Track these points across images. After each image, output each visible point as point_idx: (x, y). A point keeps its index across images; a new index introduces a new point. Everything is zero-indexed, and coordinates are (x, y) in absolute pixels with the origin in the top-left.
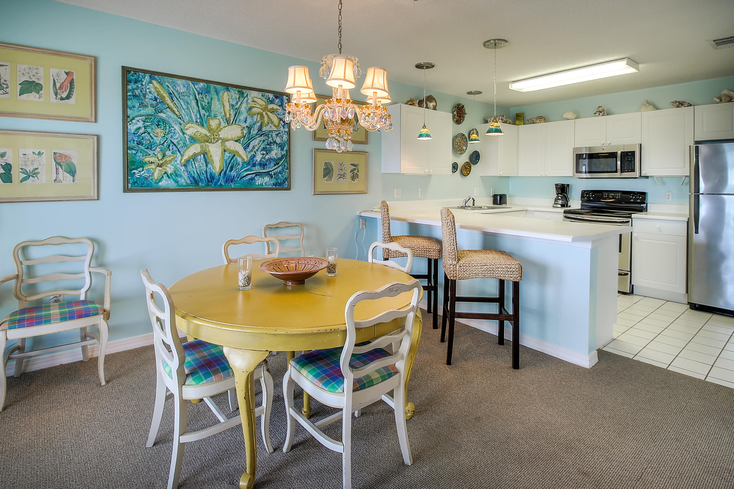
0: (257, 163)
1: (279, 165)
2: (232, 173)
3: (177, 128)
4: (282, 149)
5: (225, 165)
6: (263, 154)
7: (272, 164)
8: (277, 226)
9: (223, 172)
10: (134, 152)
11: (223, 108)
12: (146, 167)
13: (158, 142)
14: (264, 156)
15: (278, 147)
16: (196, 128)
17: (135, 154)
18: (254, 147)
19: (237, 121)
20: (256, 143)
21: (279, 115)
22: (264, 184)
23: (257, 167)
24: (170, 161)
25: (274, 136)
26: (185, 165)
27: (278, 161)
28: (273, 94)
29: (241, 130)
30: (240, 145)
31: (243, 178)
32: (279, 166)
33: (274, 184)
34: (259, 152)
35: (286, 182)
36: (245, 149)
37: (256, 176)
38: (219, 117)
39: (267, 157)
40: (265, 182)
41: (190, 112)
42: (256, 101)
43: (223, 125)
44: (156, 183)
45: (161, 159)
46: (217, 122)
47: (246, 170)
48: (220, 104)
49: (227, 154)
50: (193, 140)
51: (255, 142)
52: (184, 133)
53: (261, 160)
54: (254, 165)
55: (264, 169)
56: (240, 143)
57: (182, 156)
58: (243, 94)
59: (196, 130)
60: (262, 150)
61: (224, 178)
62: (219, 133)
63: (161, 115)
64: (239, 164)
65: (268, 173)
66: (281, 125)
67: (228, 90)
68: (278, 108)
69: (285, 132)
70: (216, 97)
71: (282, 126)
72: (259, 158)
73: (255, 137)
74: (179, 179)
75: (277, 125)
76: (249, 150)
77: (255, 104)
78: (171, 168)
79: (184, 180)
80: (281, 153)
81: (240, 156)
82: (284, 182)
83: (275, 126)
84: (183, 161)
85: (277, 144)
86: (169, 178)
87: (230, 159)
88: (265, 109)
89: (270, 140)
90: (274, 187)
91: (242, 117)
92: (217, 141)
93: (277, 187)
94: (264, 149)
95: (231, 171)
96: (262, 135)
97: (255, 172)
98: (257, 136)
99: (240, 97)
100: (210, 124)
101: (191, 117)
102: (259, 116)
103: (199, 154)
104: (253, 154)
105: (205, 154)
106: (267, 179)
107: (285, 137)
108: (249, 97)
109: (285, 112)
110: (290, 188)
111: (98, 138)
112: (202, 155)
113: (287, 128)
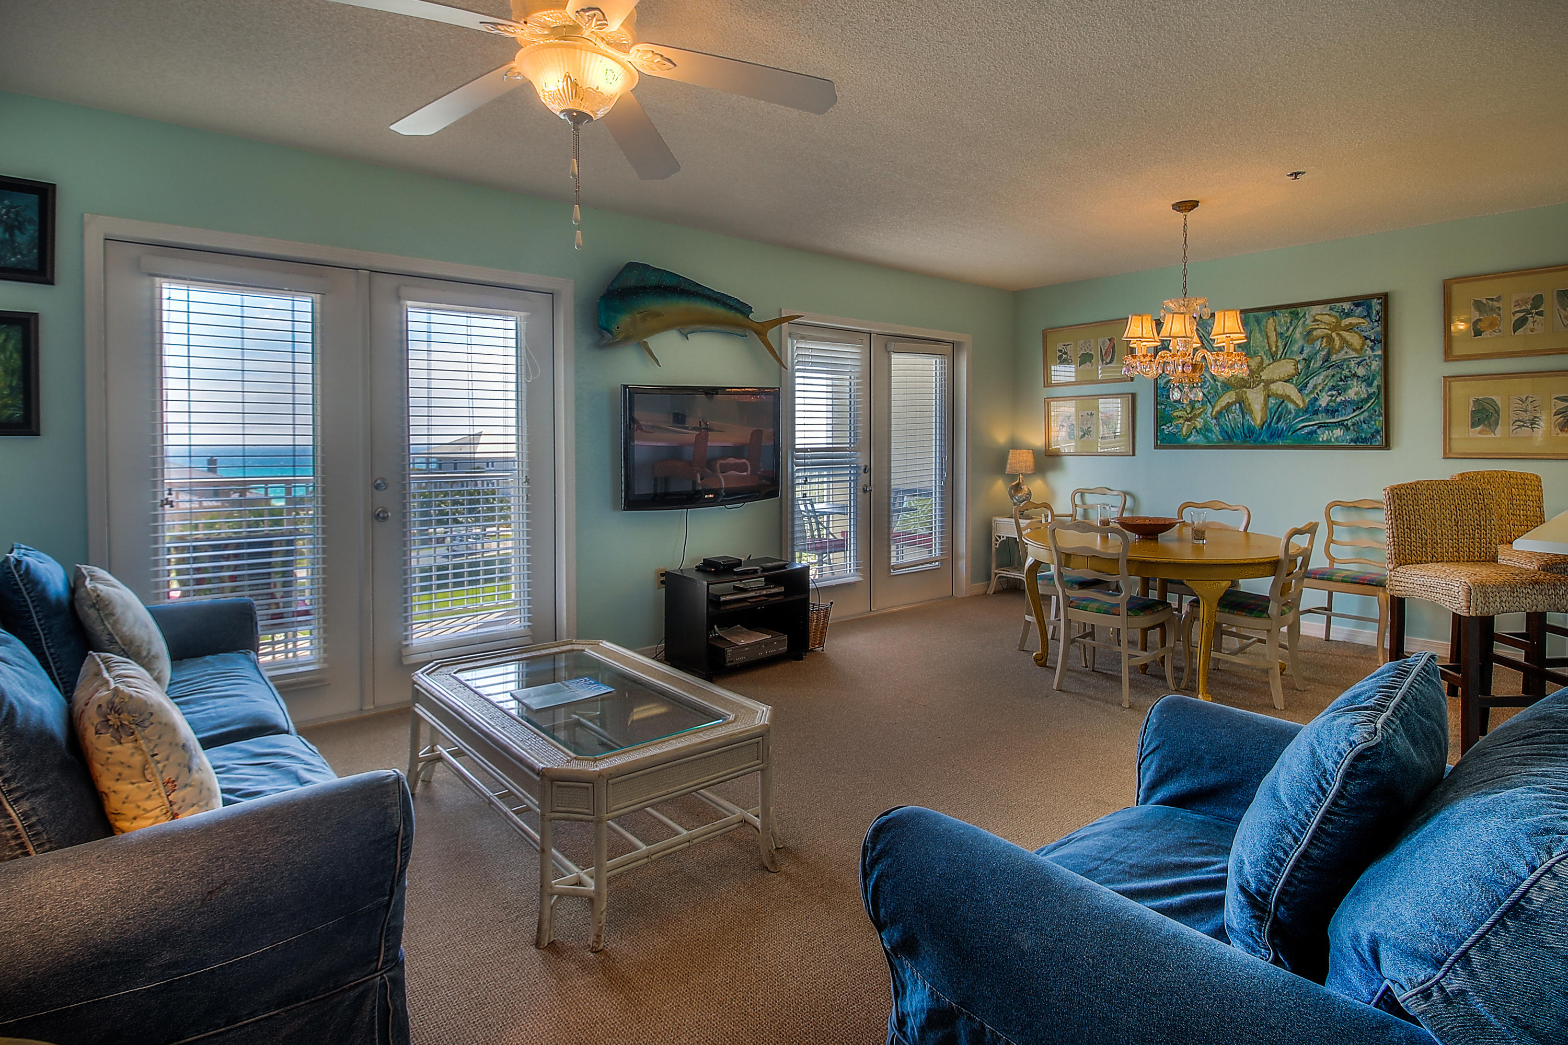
0: (1320, 409)
1: (1362, 410)
2: (1279, 425)
4: (1370, 385)
5: (1269, 416)
6: (1332, 396)
7: (1349, 410)
8: (1356, 504)
9: (1266, 424)
10: (1163, 407)
11: (1266, 340)
12: (1174, 423)
14: (1334, 398)
15: (1360, 383)
17: (1164, 409)
18: (1315, 387)
19: (1288, 354)
20: (1320, 381)
21: (1363, 331)
22: (1333, 440)
23: (1320, 415)
24: (1200, 414)
25: (1352, 366)
26: (1216, 418)
27: (1360, 404)
28: (1350, 303)
29: (1294, 365)
30: (1292, 386)
31: (1298, 432)
32: (1363, 412)
33: (1352, 440)
34: (1324, 394)
35: (1378, 437)
36: (1300, 391)
37: (1319, 428)
38: (1261, 353)
39: (1338, 400)
40: (1335, 436)
42: (1319, 319)
43: (1266, 362)
44: (1184, 439)
45: (1190, 413)
46: (1258, 359)
47: (1302, 421)
48: (1262, 336)
49: (1272, 401)
50: (1227, 386)
51: (1318, 379)
52: (1215, 381)
53: (1328, 405)
54: (1316, 412)
55: (1334, 417)
56: (1292, 383)
57: (1213, 407)
58: (1298, 314)
61: (1267, 433)
62: (1261, 374)
64: (1290, 413)
65: (1341, 424)
66: (1366, 346)
67: (1274, 314)
68: (1361, 320)
69: (1376, 356)
70: (1257, 328)
71: (1369, 349)
72: (1324, 401)
73: (1317, 373)
74: (1210, 435)
75: (1358, 348)
76: (1306, 392)
77: (1317, 325)
78: (1200, 423)
79: (1216, 435)
80: (1367, 390)
81: (1294, 403)
82: (1373, 436)
83: (1355, 350)
84: (1214, 413)
85: (1359, 377)
86: (1198, 433)
87: (1276, 407)
88: (1336, 327)
89: (1346, 372)
90: (1352, 444)
91: (1295, 348)
92: (1258, 385)
93: (1358, 444)
94: (1333, 388)
95: (1278, 423)
96: (1330, 367)
97: (1318, 422)
98: (1322, 370)
99: (1292, 320)
100: (1249, 364)
102: (1325, 340)
103: (1234, 403)
104: (1315, 397)
105: (1241, 402)
106: (1338, 432)
107: (1376, 365)
108: (1307, 316)
109: (1376, 324)
110: (1387, 445)
111: (1134, 396)
112: (1237, 405)
113: (1379, 349)
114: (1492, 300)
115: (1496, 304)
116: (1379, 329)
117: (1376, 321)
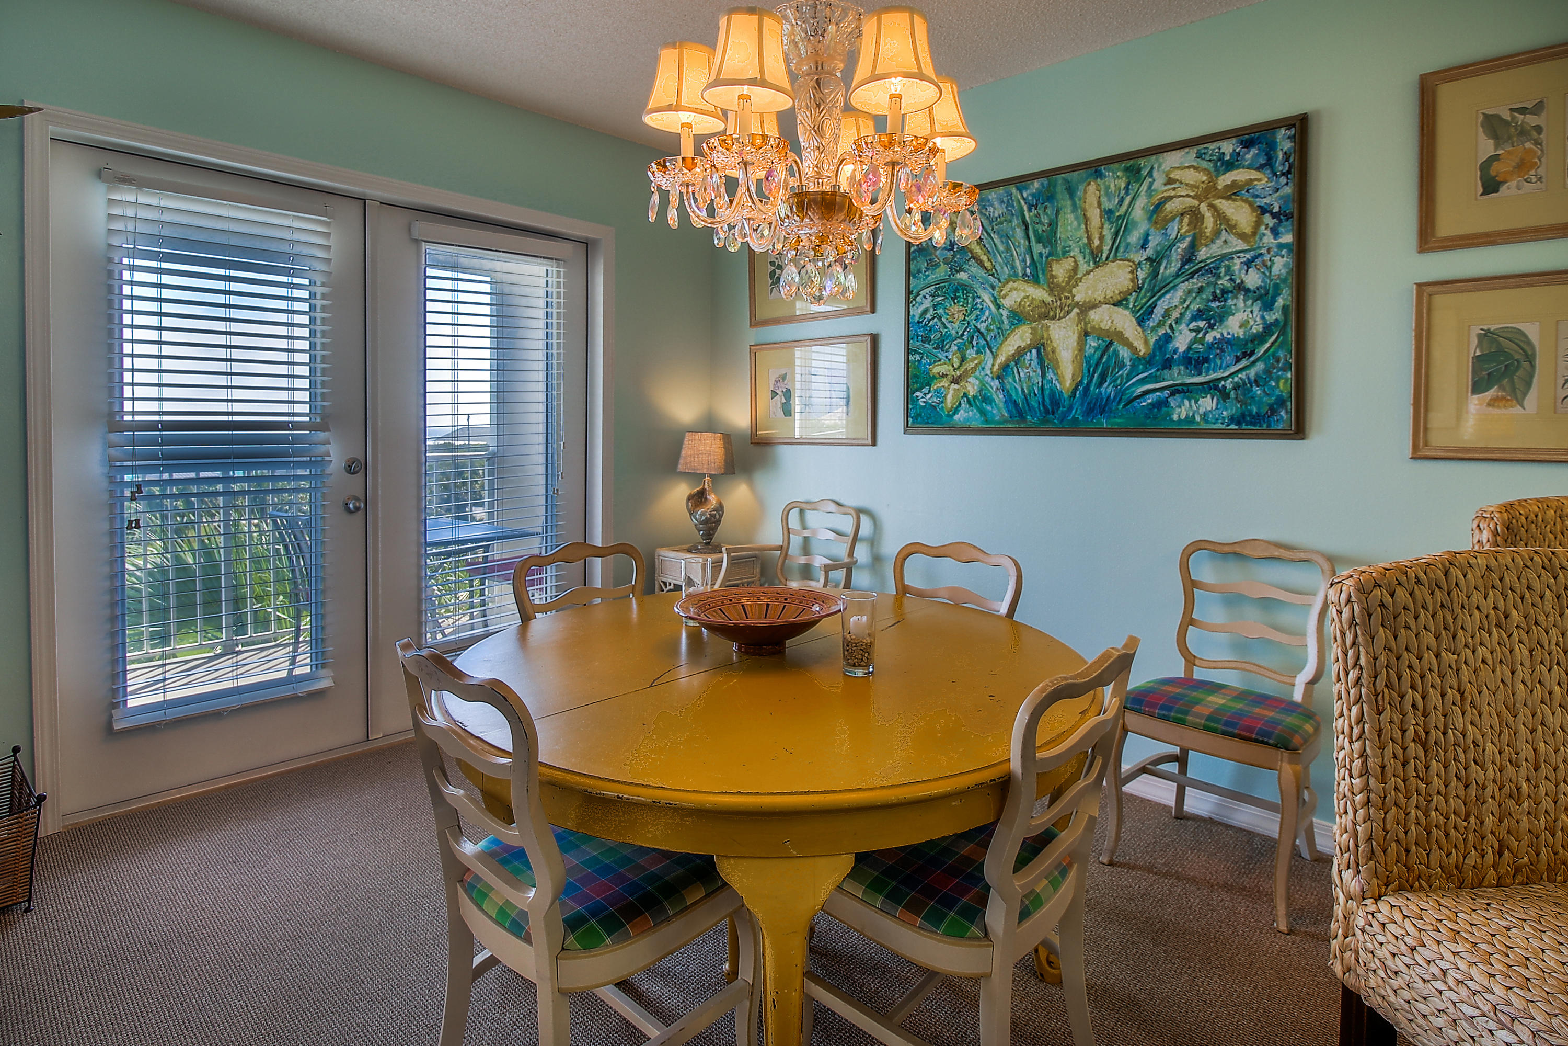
0: (1175, 356)
1: (1252, 359)
2: (1103, 390)
3: (987, 298)
4: (1268, 306)
5: (1086, 371)
6: (1198, 330)
7: (1229, 358)
8: (1237, 549)
9: (1081, 388)
10: (918, 357)
11: (1083, 226)
12: (934, 387)
13: (953, 332)
14: (1200, 335)
15: (1250, 302)
16: (1024, 291)
17: (919, 361)
18: (1167, 314)
19: (1121, 250)
20: (1176, 301)
21: (1257, 196)
22: (1198, 418)
23: (1175, 370)
24: (974, 369)
25: (1236, 268)
26: (998, 377)
27: (1249, 345)
28: (1234, 140)
29: (1132, 272)
30: (1127, 312)
31: (1135, 404)
32: (1254, 362)
33: (1232, 419)
34: (1183, 326)
35: (1283, 413)
36: (1141, 322)
37: (1172, 394)
38: (1075, 252)
39: (1209, 338)
40: (1202, 411)
41: (1012, 255)
42: (1177, 177)
43: (1083, 268)
44: (948, 416)
45: (959, 368)
46: (1068, 264)
47: (1143, 381)
48: (1077, 218)
49: (1092, 343)
50: (1017, 317)
51: (1172, 299)
52: (998, 307)
53: (1189, 348)
54: (1167, 364)
55: (1200, 374)
56: (1126, 307)
57: (995, 357)
58: (1139, 170)
59: (1023, 295)
60: (1194, 318)
61: (1082, 404)
62: (1074, 290)
63: (962, 276)
64: (1122, 365)
65: (1212, 387)
66: (1263, 227)
67: (1098, 175)
68: (1254, 175)
69: (1281, 246)
70: (1069, 203)
71: (1268, 232)
72: (1182, 341)
73: (1171, 285)
74: (989, 408)
75: (1248, 230)
76: (1151, 324)
77: (1174, 189)
78: (973, 386)
79: (998, 409)
80: (1263, 317)
81: (1129, 345)
82: (1273, 411)
83: (1242, 236)
84: (996, 367)
85: (1248, 290)
86: (970, 405)
87: (1098, 354)
88: (1208, 192)
89: (1224, 282)
90: (1233, 426)
91: (1134, 237)
92: (1068, 313)
93: (1244, 427)
94: (1199, 314)
95: (1100, 385)
96: (1193, 273)
97: (1171, 382)
98: (1180, 279)
99: (1128, 184)
100: (1054, 273)
101: (1013, 267)
102: (1186, 220)
103: (1029, 348)
104: (1166, 334)
105: (1040, 346)
106: (1207, 403)
107: (1281, 265)
108: (1155, 174)
109: (1283, 180)
110: (1298, 430)
111: (875, 340)
112: (1034, 351)
113: (1287, 232)
114: (1523, 111)
115: (1532, 120)
116: (1288, 190)
117: (1283, 174)
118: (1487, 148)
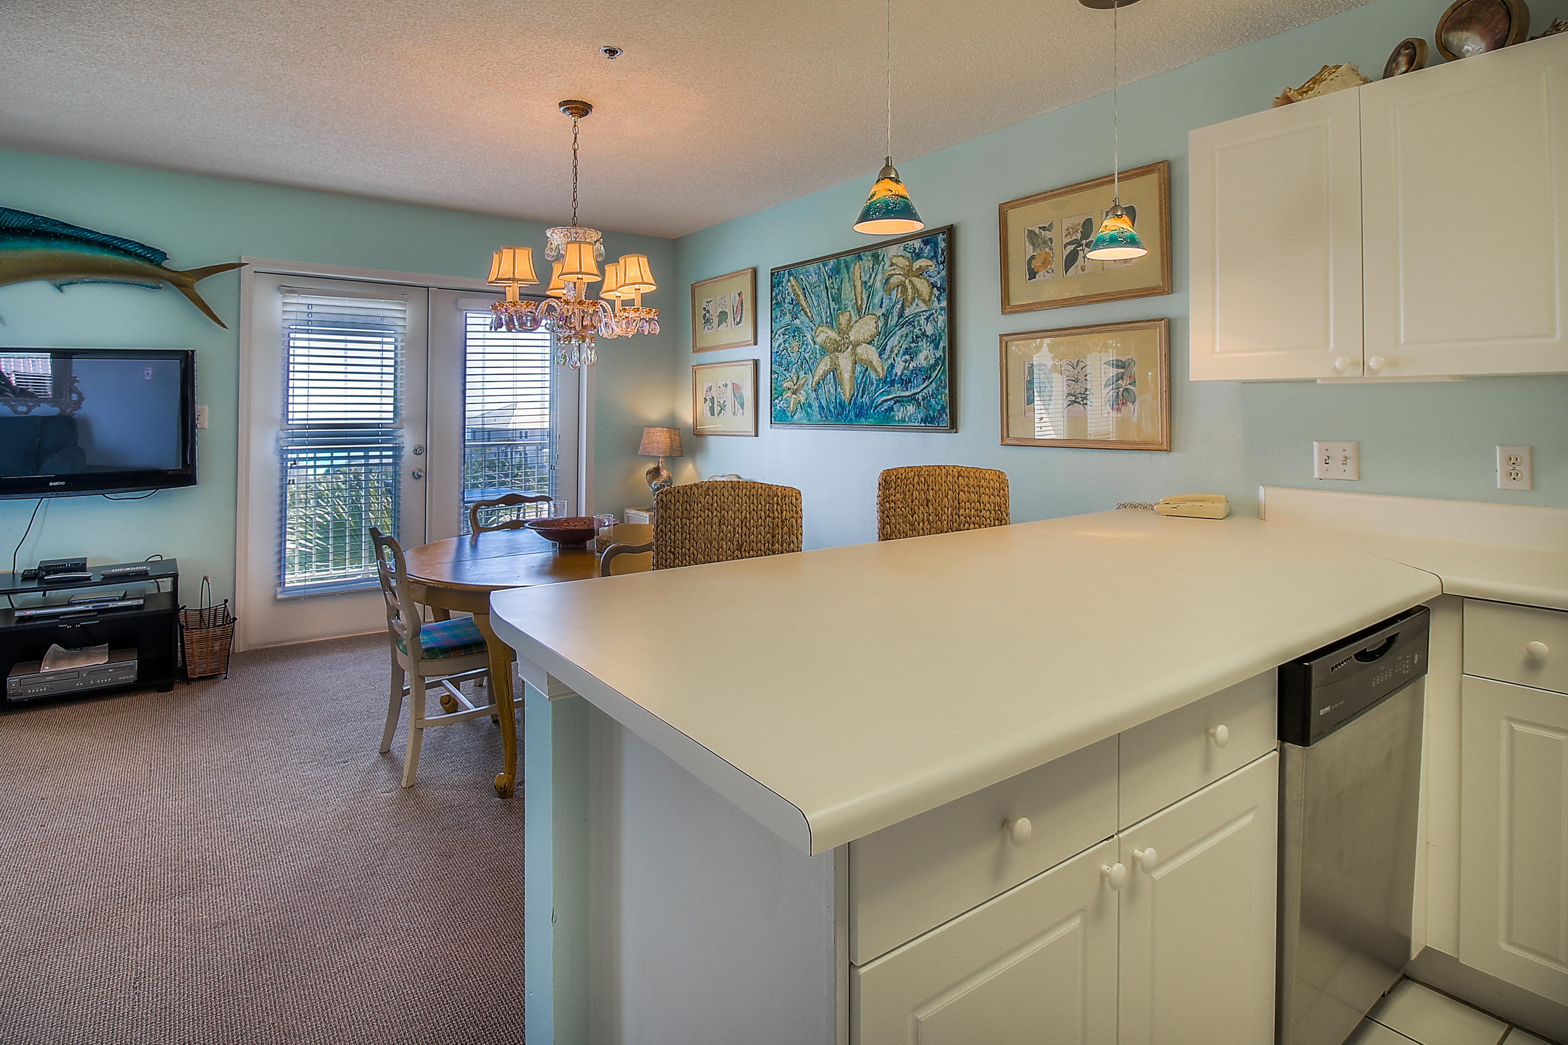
0: (896, 378)
1: (930, 381)
2: (864, 399)
3: (809, 337)
4: (937, 347)
5: (856, 387)
6: (906, 362)
7: (920, 380)
9: (854, 398)
10: (776, 376)
11: (853, 291)
12: (784, 396)
13: (793, 359)
14: (907, 365)
15: (928, 344)
16: (827, 333)
17: (777, 379)
18: (892, 350)
19: (871, 308)
20: (896, 343)
21: (931, 276)
22: (907, 419)
23: (896, 387)
24: (803, 385)
25: (922, 322)
26: (815, 391)
27: (929, 372)
28: (920, 240)
29: (876, 322)
30: (874, 349)
31: (879, 409)
32: (931, 382)
33: (922, 420)
34: (899, 359)
35: (946, 416)
36: (880, 355)
37: (895, 403)
38: (850, 308)
39: (911, 367)
40: (908, 414)
41: (821, 309)
42: (895, 262)
43: (854, 319)
44: (791, 416)
45: (796, 384)
46: (847, 316)
47: (882, 394)
48: (850, 286)
49: (858, 368)
50: (824, 350)
51: (893, 341)
52: (815, 343)
53: (902, 373)
54: (892, 383)
55: (907, 390)
56: (874, 345)
57: (813, 377)
58: (878, 257)
59: (826, 335)
60: (904, 354)
61: (854, 408)
62: (850, 333)
63: (797, 321)
64: (872, 384)
65: (912, 399)
66: (933, 296)
67: (860, 258)
68: (929, 263)
69: (941, 308)
70: (847, 276)
71: (935, 299)
72: (899, 368)
73: (894, 331)
74: (811, 411)
75: (927, 298)
76: (885, 357)
77: (894, 269)
78: (803, 396)
79: (815, 412)
80: (934, 354)
81: (876, 371)
82: (940, 415)
83: (924, 301)
84: (814, 384)
85: (927, 336)
86: (802, 408)
87: (861, 375)
88: (908, 273)
89: (917, 331)
90: (922, 424)
91: (876, 301)
92: (847, 348)
93: (928, 425)
94: (906, 351)
95: (862, 398)
96: (903, 325)
97: (894, 395)
98: (897, 328)
99: (873, 265)
100: (840, 321)
101: (821, 317)
102: (900, 290)
103: (829, 371)
104: (892, 363)
105: (834, 370)
106: (911, 409)
107: (942, 319)
108: (885, 259)
109: (941, 266)
110: (953, 426)
111: (756, 363)
112: (832, 373)
113: (944, 299)
114: (1044, 228)
115: (1048, 234)
116: (944, 273)
117: (941, 263)
118: (1030, 251)
